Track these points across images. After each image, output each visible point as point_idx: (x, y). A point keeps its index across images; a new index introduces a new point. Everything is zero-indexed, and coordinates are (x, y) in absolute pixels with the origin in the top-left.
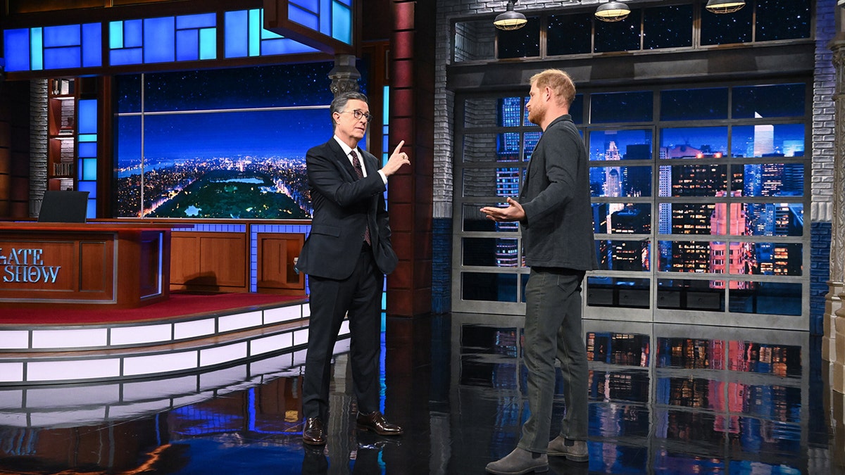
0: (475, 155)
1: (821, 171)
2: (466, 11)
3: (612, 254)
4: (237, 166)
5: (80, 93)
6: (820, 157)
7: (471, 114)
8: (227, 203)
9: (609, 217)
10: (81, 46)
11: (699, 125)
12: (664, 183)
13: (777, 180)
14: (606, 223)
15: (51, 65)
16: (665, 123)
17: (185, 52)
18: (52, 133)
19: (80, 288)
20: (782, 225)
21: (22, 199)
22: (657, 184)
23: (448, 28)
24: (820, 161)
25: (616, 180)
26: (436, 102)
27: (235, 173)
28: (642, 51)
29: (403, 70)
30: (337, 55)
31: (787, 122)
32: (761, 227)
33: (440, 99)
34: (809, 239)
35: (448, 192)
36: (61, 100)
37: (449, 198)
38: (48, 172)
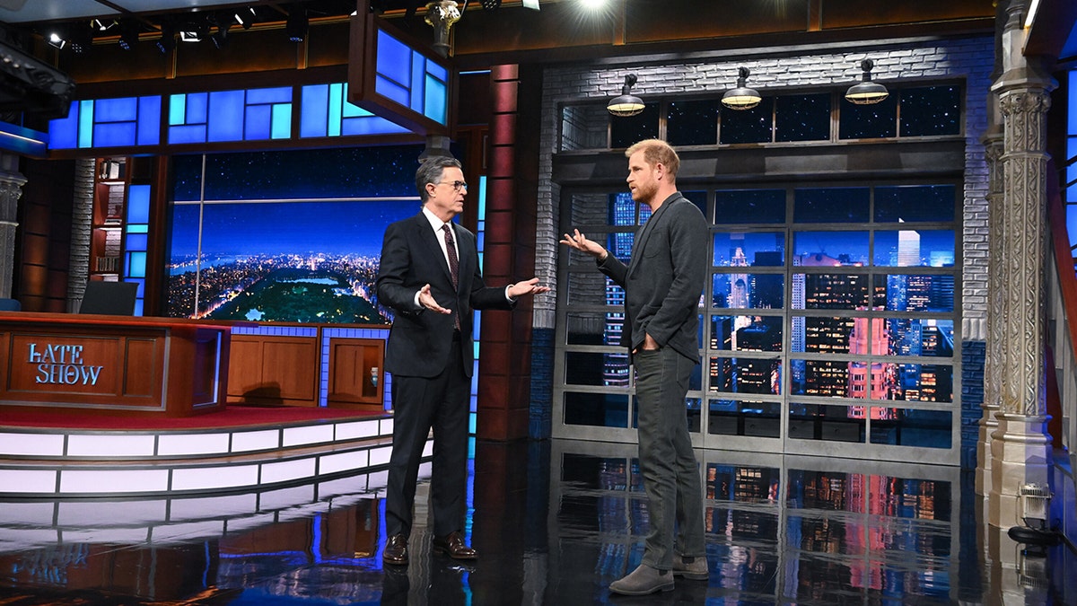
0: (582, 259)
1: (972, 283)
2: (576, 94)
3: (738, 377)
4: (308, 264)
5: (132, 177)
6: (972, 267)
7: (577, 211)
8: (293, 307)
9: (734, 334)
10: (136, 122)
11: (837, 229)
12: (797, 295)
13: (924, 295)
14: (730, 341)
15: (101, 143)
16: (799, 226)
17: (255, 130)
18: (97, 223)
19: (124, 392)
20: (930, 348)
21: (58, 296)
22: (789, 295)
23: (555, 113)
24: (972, 271)
25: (742, 291)
26: (540, 196)
27: (305, 272)
28: (774, 144)
29: (503, 158)
30: (430, 136)
31: (935, 228)
32: (905, 349)
33: (545, 192)
34: (961, 359)
35: (550, 298)
36: (109, 186)
37: (552, 306)
38: (89, 267)
